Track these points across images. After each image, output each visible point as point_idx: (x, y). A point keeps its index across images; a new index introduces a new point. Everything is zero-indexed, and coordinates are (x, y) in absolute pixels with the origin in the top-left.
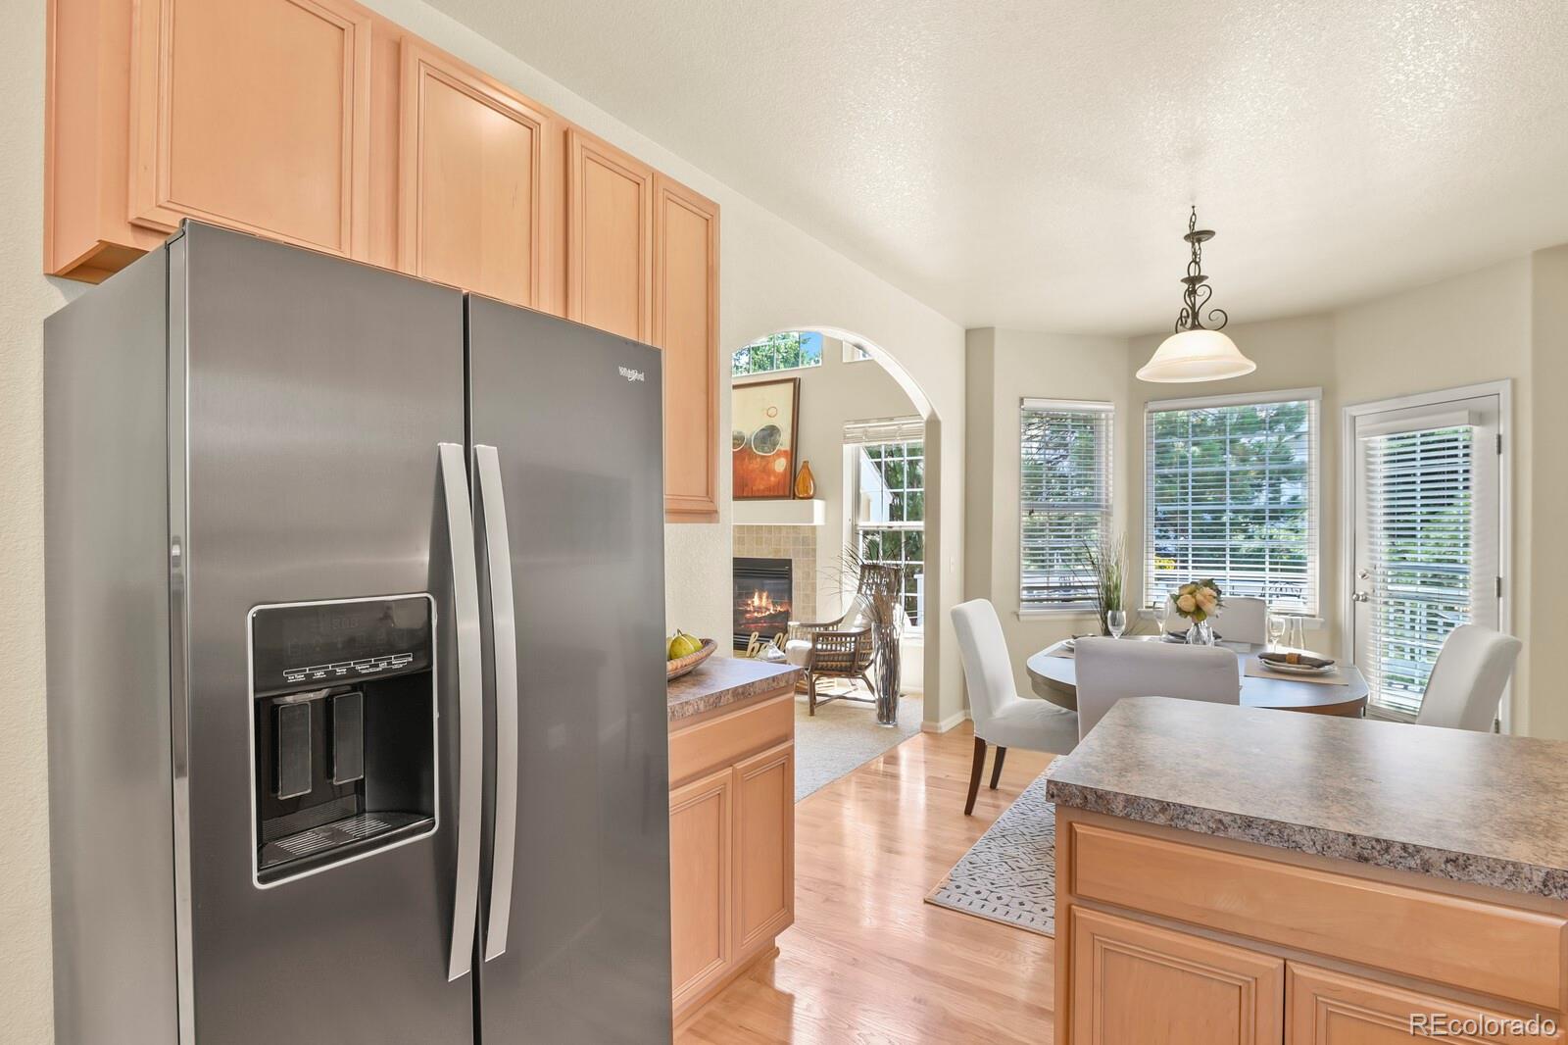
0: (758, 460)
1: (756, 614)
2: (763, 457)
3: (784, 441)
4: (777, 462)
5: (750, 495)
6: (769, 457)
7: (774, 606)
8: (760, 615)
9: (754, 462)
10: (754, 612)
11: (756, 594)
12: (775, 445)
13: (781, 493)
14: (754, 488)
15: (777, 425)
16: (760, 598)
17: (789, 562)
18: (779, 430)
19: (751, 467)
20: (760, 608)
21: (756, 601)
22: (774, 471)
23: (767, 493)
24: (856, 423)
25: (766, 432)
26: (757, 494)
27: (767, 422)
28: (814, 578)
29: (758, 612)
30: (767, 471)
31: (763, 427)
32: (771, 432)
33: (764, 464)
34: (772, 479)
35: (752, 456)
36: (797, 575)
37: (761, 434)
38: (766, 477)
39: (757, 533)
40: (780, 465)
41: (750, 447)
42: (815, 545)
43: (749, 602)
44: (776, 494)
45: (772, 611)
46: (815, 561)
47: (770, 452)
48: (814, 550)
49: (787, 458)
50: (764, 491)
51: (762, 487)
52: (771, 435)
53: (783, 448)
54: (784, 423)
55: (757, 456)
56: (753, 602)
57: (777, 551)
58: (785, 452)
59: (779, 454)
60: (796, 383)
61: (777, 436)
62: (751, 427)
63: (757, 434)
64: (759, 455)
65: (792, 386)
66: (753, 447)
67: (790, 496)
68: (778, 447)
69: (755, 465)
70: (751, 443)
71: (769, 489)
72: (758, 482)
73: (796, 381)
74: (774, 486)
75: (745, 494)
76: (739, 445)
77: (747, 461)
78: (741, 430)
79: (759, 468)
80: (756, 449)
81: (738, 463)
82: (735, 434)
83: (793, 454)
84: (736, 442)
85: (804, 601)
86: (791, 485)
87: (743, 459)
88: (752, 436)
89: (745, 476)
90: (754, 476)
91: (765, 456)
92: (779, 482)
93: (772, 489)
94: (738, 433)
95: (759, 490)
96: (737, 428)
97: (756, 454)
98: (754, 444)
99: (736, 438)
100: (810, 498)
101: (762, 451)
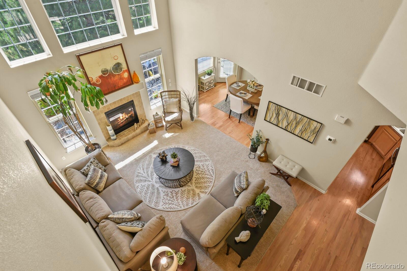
0: (117, 76)
2: (118, 75)
3: (124, 67)
4: (124, 74)
6: (121, 73)
9: (116, 77)
12: (121, 69)
13: (129, 84)
14: (119, 86)
15: (119, 62)
17: (133, 101)
18: (121, 64)
19: (115, 79)
22: (124, 78)
23: (124, 86)
26: (121, 88)
27: (115, 62)
28: (141, 101)
30: (122, 78)
31: (114, 64)
32: (118, 66)
33: (119, 76)
34: (125, 80)
35: (114, 76)
36: (136, 103)
37: (115, 67)
38: (122, 81)
40: (126, 75)
41: (112, 73)
42: (140, 95)
44: (127, 84)
49: (127, 72)
50: (123, 85)
51: (122, 84)
52: (119, 66)
54: (121, 60)
57: (128, 100)
58: (126, 70)
59: (124, 72)
61: (121, 66)
62: (109, 66)
63: (113, 67)
64: (117, 74)
65: (120, 46)
66: (113, 72)
67: (133, 84)
68: (123, 70)
69: (116, 78)
70: (111, 71)
71: (125, 84)
72: (120, 83)
73: (121, 45)
74: (126, 82)
75: (116, 89)
76: (107, 73)
77: (112, 78)
78: (105, 68)
79: (118, 79)
80: (115, 73)
81: (109, 80)
82: (103, 70)
83: (128, 71)
84: (105, 73)
85: (139, 108)
86: (131, 81)
87: (111, 78)
88: (111, 69)
89: (114, 83)
90: (117, 82)
91: (119, 74)
92: (127, 80)
93: (126, 84)
94: (105, 69)
95: (121, 86)
96: (103, 67)
97: (115, 74)
98: (113, 71)
99: (104, 71)
100: (139, 82)
101: (117, 72)
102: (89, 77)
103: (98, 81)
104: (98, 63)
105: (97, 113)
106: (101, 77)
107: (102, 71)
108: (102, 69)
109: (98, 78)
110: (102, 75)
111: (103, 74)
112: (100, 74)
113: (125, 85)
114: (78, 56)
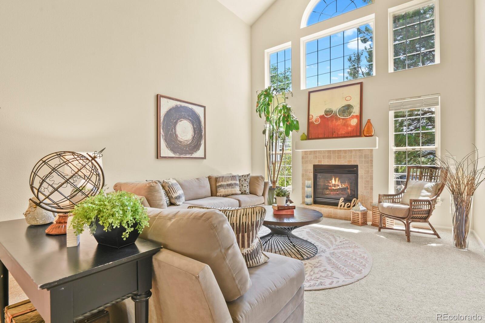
1: (333, 188)
2: (343, 119)
3: (356, 111)
4: (352, 121)
5: (337, 136)
6: (347, 119)
7: (341, 185)
8: (335, 188)
9: (339, 121)
10: (333, 186)
11: (333, 179)
12: (350, 113)
13: (355, 135)
14: (339, 133)
15: (351, 104)
16: (335, 181)
17: (356, 166)
18: (352, 107)
19: (337, 123)
20: (335, 185)
21: (333, 181)
22: (350, 125)
23: (346, 135)
24: (396, 101)
25: (345, 108)
26: (341, 136)
27: (345, 103)
28: (372, 173)
29: (334, 187)
30: (346, 125)
31: (342, 106)
32: (348, 108)
33: (344, 122)
34: (349, 128)
35: (337, 119)
36: (361, 172)
37: (342, 109)
38: (345, 128)
39: (338, 153)
40: (354, 122)
41: (336, 115)
42: (373, 158)
43: (330, 182)
44: (351, 135)
45: (340, 187)
46: (372, 166)
47: (348, 116)
48: (372, 161)
49: (357, 119)
50: (344, 134)
51: (343, 132)
52: (348, 109)
53: (355, 114)
54: (355, 102)
55: (340, 119)
56: (332, 182)
57: (349, 161)
58: (357, 116)
59: (353, 117)
60: (361, 84)
61: (352, 109)
62: (336, 107)
63: (340, 109)
64: (341, 118)
65: (359, 86)
66: (338, 115)
67: (360, 136)
68: (352, 114)
69: (339, 123)
70: (336, 113)
72: (341, 130)
74: (350, 132)
75: (334, 136)
76: (330, 114)
77: (334, 121)
78: (331, 108)
79: (341, 124)
80: (340, 116)
81: (329, 122)
82: (328, 110)
83: (360, 117)
84: (328, 113)
85: (365, 184)
86: (360, 131)
87: (332, 121)
88: (337, 110)
89: (334, 127)
90: (339, 128)
91: (345, 118)
92: (353, 129)
93: (349, 133)
94: (329, 109)
95: (342, 134)
96: (328, 107)
97: (340, 118)
98: (338, 113)
99: (328, 112)
100: (372, 136)
101: (343, 116)
102: (310, 114)
103: (317, 120)
104: (325, 102)
105: (305, 160)
106: (322, 117)
107: (326, 111)
108: (326, 109)
109: (318, 117)
110: (323, 116)
111: (326, 114)
112: (323, 113)
113: (348, 135)
114: (310, 93)
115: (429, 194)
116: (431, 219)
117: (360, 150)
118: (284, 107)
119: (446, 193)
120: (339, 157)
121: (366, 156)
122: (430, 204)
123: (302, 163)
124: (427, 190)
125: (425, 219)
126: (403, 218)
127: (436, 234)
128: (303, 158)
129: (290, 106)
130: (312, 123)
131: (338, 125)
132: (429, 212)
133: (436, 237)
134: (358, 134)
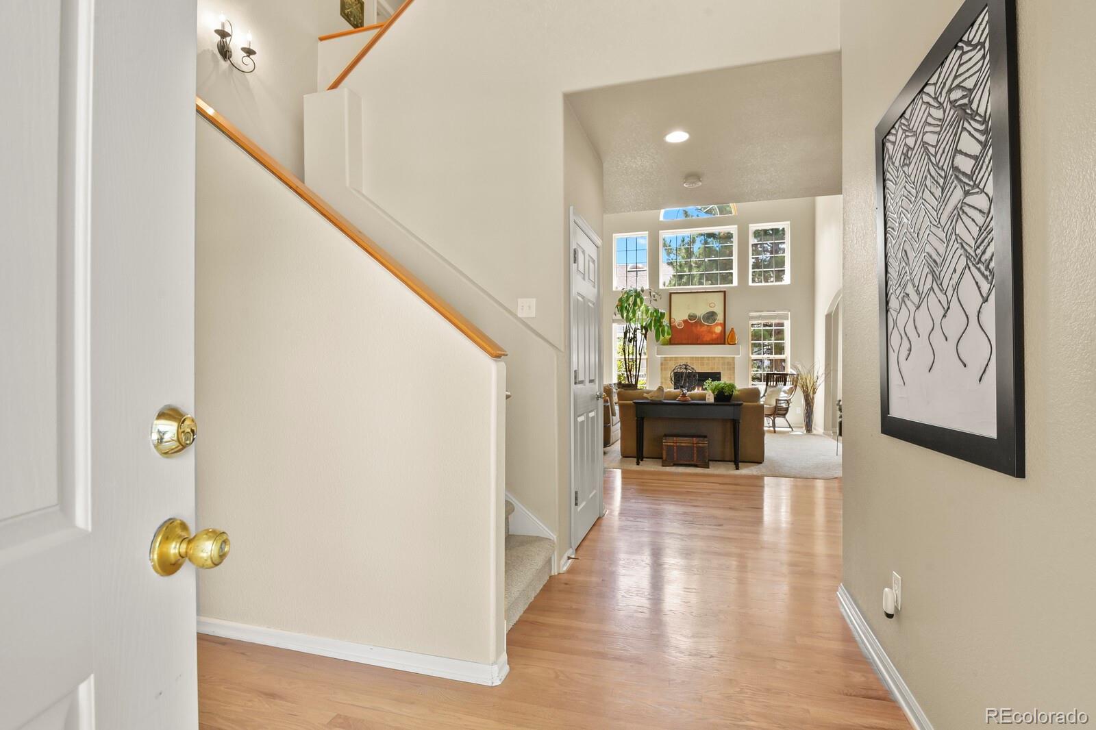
0: (706, 327)
3: (720, 318)
4: (716, 328)
5: (701, 343)
6: (711, 325)
9: (703, 327)
12: (715, 320)
13: (719, 342)
14: (703, 340)
15: (715, 311)
16: (698, 389)
17: (719, 373)
18: (716, 314)
19: (702, 329)
22: (715, 332)
23: (711, 342)
24: (755, 312)
25: (709, 314)
27: (709, 310)
30: (711, 332)
31: (707, 312)
32: (711, 316)
33: (708, 328)
34: (714, 335)
35: (702, 325)
37: (707, 315)
38: (710, 335)
39: (701, 360)
40: (718, 329)
42: (735, 366)
44: (716, 342)
46: (734, 373)
47: (712, 323)
48: (734, 368)
49: (721, 326)
50: (709, 341)
51: (708, 339)
52: (712, 316)
53: (719, 322)
54: (719, 310)
57: (712, 369)
58: (721, 324)
59: (717, 324)
61: (716, 316)
62: (701, 311)
63: (704, 315)
64: (706, 325)
65: (723, 294)
66: (702, 320)
67: (724, 344)
69: (704, 329)
71: (712, 340)
72: (706, 337)
73: (725, 292)
74: (715, 339)
75: (698, 343)
76: (694, 320)
77: (699, 327)
78: (695, 312)
79: (706, 330)
80: (704, 322)
81: (694, 328)
83: (724, 325)
84: (692, 318)
86: (724, 339)
87: (697, 326)
88: (701, 315)
89: (698, 333)
90: (703, 334)
91: (709, 325)
92: (718, 337)
94: (693, 314)
95: (706, 341)
96: (692, 312)
97: (704, 324)
99: (692, 316)
100: (735, 344)
101: (708, 322)
102: (672, 316)
103: (680, 324)
104: (688, 306)
105: (664, 367)
106: (685, 322)
107: (689, 316)
108: (690, 313)
109: (681, 321)
110: (687, 320)
111: (690, 319)
112: (686, 317)
114: (671, 294)
115: (786, 395)
116: (787, 416)
117: (722, 357)
118: (656, 311)
119: (799, 392)
120: (702, 364)
121: (729, 364)
122: (788, 403)
123: (661, 370)
124: (785, 392)
125: (784, 415)
126: (771, 415)
127: (790, 427)
128: (662, 364)
129: (663, 311)
130: (675, 327)
131: (703, 331)
132: (787, 409)
133: (790, 429)
134: (723, 342)
